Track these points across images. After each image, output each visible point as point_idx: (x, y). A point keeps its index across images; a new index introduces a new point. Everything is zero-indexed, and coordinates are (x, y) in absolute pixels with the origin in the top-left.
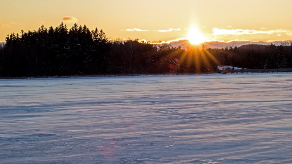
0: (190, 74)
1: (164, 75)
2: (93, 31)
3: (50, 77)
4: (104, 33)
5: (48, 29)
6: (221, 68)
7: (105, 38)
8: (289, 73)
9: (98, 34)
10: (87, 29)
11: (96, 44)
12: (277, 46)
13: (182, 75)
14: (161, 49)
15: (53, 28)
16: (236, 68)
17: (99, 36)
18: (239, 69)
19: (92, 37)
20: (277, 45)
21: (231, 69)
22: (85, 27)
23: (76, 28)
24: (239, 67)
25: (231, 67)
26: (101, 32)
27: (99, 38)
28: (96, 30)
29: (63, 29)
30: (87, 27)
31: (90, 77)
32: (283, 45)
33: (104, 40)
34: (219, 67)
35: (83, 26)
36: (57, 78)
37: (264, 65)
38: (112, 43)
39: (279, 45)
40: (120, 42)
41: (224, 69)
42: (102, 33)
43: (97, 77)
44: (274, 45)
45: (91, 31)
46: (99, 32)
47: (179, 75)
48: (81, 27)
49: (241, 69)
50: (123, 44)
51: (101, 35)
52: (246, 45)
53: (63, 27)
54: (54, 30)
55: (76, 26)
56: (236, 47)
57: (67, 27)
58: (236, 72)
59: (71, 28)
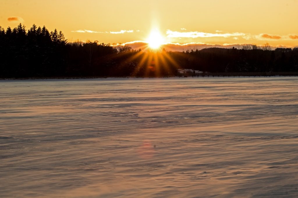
0: (150, 78)
1: (124, 78)
2: (52, 33)
3: (7, 79)
4: (64, 34)
5: (6, 30)
6: (181, 72)
7: (64, 40)
8: (250, 77)
9: (57, 35)
10: (47, 30)
11: (54, 45)
12: (239, 50)
13: (142, 78)
14: (121, 51)
15: (11, 29)
16: (197, 72)
17: (58, 37)
18: (200, 72)
19: (51, 38)
20: (239, 48)
21: (192, 72)
22: (44, 28)
23: (34, 29)
24: (200, 71)
25: (192, 70)
26: (60, 33)
27: (59, 40)
28: (56, 31)
29: (21, 30)
30: (47, 28)
31: (48, 79)
32: (245, 49)
33: (63, 42)
34: (180, 70)
35: (42, 28)
36: (14, 80)
37: (226, 69)
38: (71, 45)
39: (241, 48)
40: (80, 44)
41: (184, 72)
42: (61, 35)
43: (56, 79)
44: (236, 48)
45: (50, 32)
46: (58, 33)
47: (139, 78)
48: (40, 28)
49: (202, 72)
50: (83, 46)
51: (61, 37)
52: (207, 48)
53: (21, 27)
54: (12, 31)
55: (34, 27)
56: (197, 50)
57: (25, 28)
58: (197, 76)
59: (29, 29)
